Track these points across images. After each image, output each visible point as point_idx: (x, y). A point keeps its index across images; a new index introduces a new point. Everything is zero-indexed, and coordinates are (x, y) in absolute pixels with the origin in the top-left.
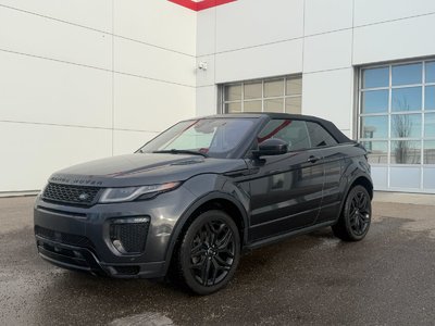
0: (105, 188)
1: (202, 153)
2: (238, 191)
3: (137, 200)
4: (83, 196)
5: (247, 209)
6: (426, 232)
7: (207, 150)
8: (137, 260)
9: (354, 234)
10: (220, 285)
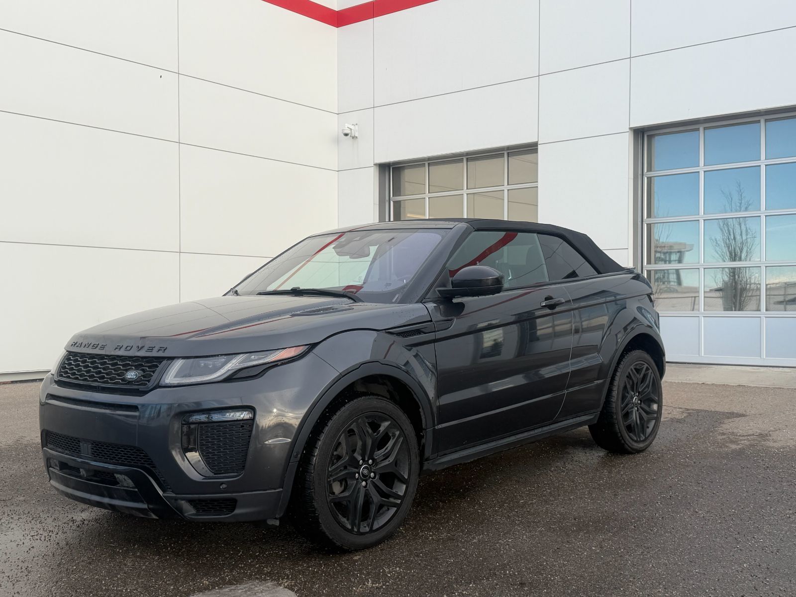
0: (172, 359)
1: (350, 294)
2: (414, 363)
3: (230, 379)
4: (131, 375)
5: (431, 394)
6: (763, 436)
7: (358, 288)
8: (231, 487)
9: (629, 440)
10: (383, 533)
